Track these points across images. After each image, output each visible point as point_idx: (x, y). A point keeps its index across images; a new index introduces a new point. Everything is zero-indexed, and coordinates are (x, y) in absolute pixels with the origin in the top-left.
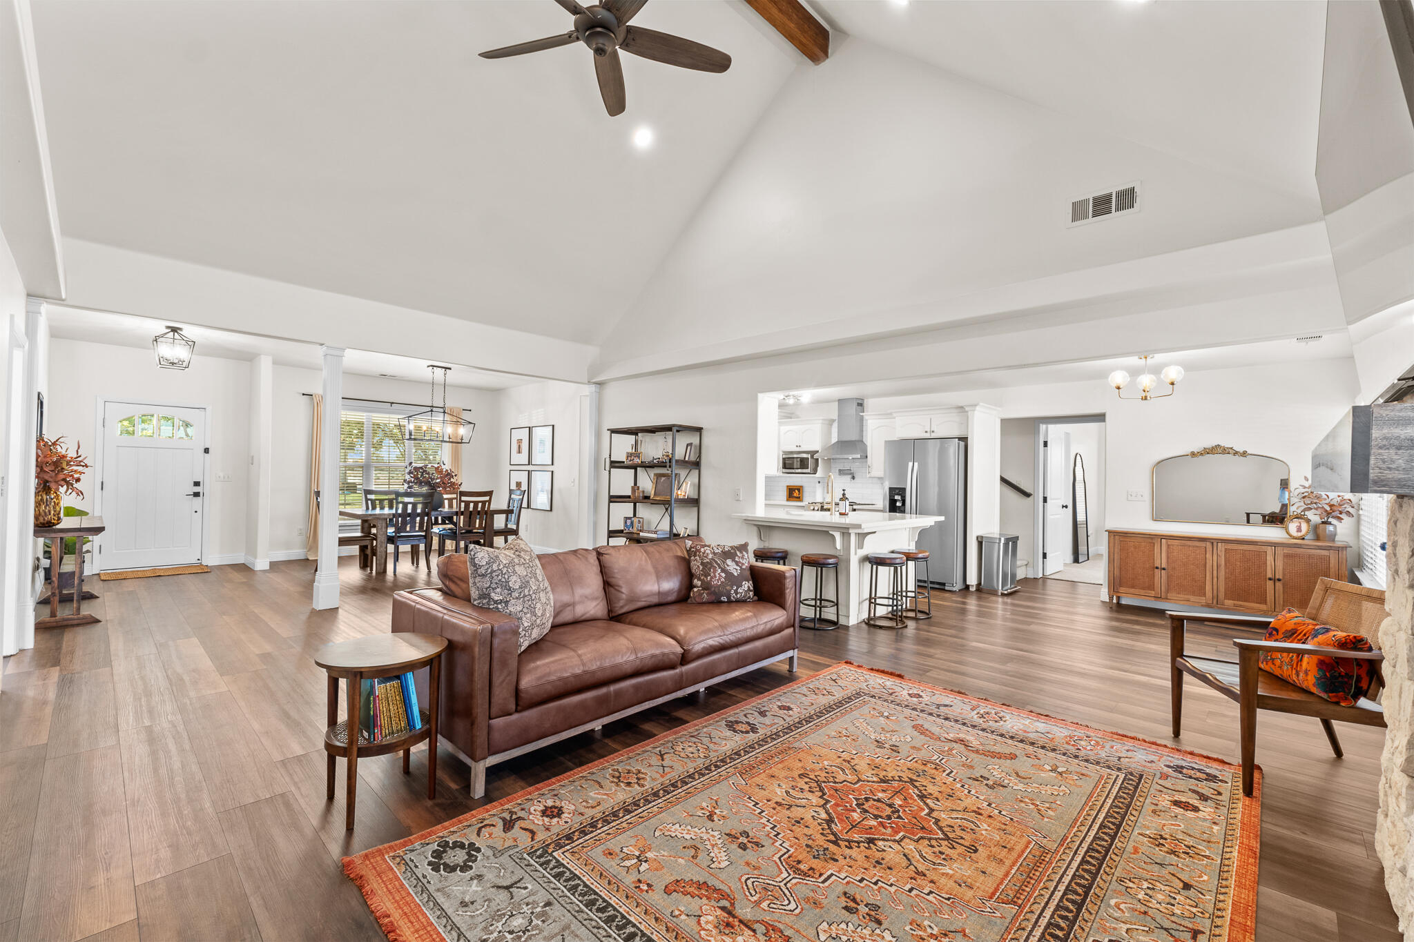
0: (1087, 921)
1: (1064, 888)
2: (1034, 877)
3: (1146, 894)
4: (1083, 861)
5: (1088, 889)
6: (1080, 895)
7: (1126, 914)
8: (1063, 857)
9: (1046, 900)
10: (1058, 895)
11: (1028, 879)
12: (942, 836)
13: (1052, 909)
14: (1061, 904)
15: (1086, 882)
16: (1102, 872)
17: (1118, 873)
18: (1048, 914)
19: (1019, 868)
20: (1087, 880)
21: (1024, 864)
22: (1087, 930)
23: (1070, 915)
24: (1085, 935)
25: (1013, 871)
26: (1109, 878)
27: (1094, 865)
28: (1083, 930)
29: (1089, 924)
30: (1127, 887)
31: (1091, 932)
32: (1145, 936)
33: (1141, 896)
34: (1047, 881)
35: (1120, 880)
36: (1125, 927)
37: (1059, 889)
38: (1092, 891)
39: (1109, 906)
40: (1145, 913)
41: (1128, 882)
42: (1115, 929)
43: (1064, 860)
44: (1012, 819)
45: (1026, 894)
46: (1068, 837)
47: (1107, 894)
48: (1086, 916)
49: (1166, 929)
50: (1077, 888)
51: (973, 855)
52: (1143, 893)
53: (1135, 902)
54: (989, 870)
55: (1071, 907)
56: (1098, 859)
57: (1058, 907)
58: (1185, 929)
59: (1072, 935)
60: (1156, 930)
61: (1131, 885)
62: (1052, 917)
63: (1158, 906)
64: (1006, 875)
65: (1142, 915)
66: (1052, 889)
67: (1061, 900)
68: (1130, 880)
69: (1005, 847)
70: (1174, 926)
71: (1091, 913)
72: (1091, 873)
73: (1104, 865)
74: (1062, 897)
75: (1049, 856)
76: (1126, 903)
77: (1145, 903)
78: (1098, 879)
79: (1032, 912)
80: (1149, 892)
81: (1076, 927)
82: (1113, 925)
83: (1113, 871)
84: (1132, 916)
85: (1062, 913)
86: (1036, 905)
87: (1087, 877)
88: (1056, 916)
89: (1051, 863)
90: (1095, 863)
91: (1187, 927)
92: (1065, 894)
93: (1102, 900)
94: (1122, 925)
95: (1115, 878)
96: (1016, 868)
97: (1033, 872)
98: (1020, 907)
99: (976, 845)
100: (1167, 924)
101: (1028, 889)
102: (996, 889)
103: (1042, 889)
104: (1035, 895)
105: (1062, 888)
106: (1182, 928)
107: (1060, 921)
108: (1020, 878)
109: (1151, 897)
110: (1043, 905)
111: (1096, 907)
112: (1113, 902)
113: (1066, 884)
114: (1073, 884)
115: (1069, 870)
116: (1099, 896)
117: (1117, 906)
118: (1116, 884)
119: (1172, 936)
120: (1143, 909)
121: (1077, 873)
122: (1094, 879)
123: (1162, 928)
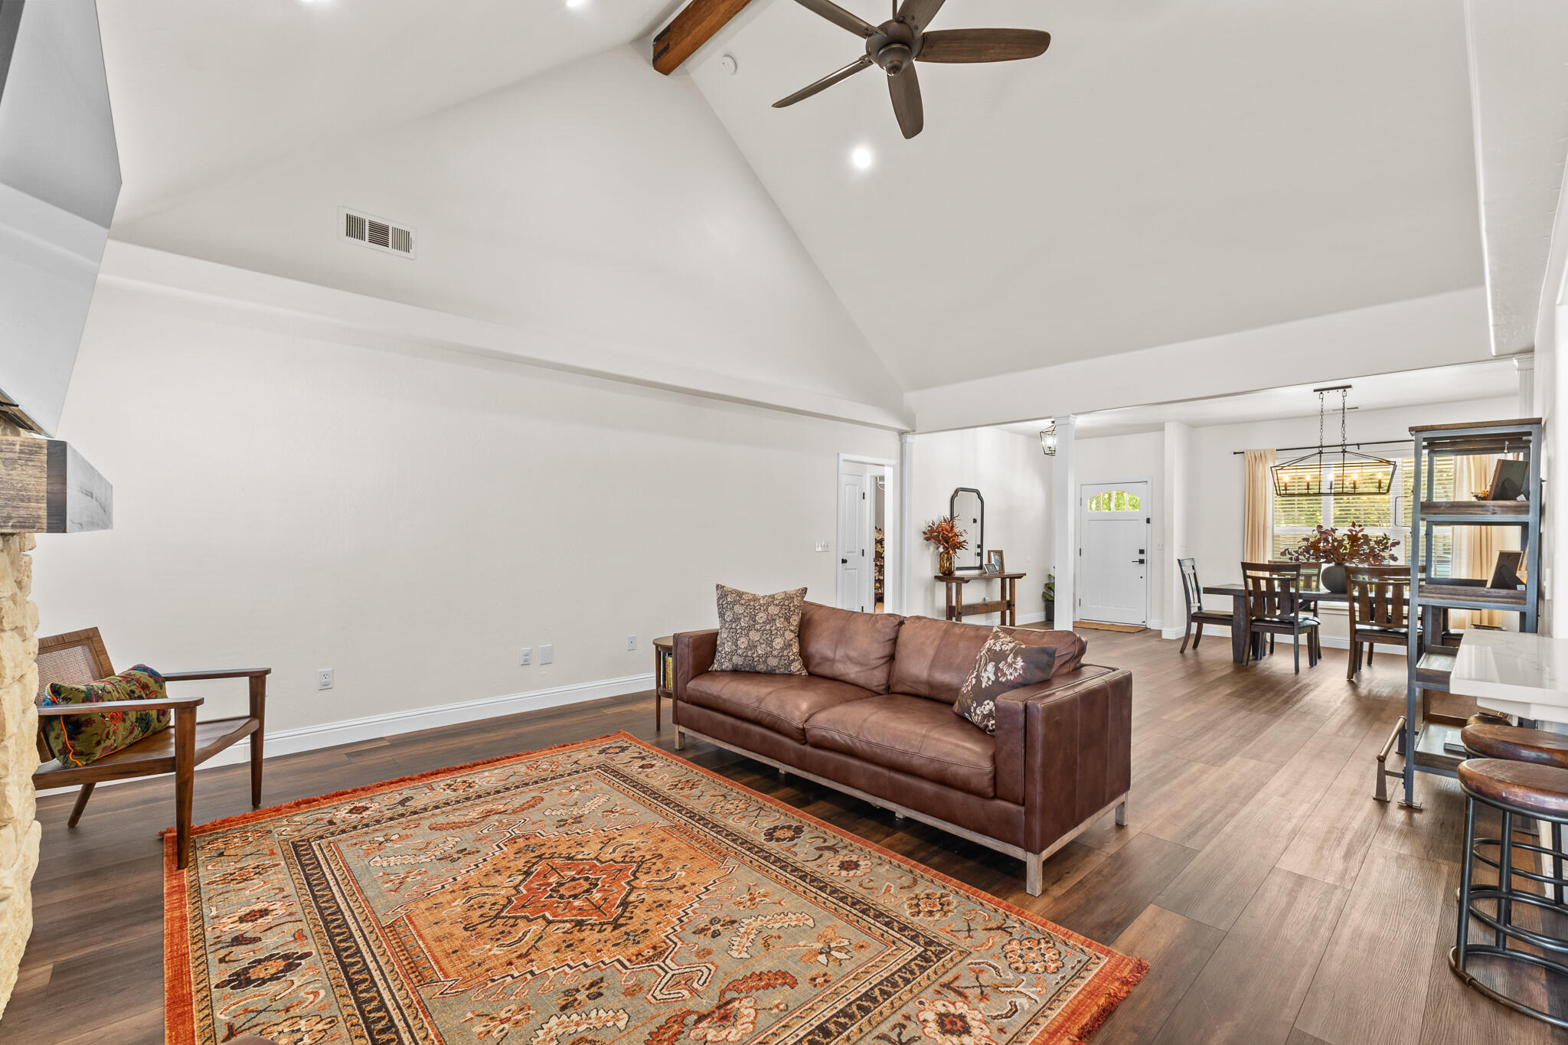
0: (329, 961)
1: (371, 967)
2: (401, 953)
3: (299, 1030)
4: (382, 1006)
5: (353, 985)
6: (354, 974)
7: (303, 994)
8: (403, 992)
9: (373, 947)
10: (369, 958)
11: (402, 947)
12: (503, 914)
13: (361, 946)
14: (359, 955)
15: (359, 989)
16: (357, 1012)
17: (342, 1028)
18: (360, 941)
19: (420, 948)
20: (361, 992)
21: (422, 955)
22: (323, 957)
23: (345, 954)
24: (322, 952)
25: (420, 942)
26: (345, 1013)
27: (370, 1012)
28: (325, 954)
29: (325, 961)
30: (322, 1020)
31: (319, 957)
32: (276, 991)
33: (303, 1024)
34: (389, 960)
35: (333, 1021)
36: (297, 984)
37: (374, 963)
38: (347, 986)
39: (322, 988)
40: (287, 1010)
41: (326, 1027)
42: (303, 976)
43: (400, 990)
44: (493, 980)
45: (391, 938)
46: (426, 1017)
47: (333, 996)
48: (333, 965)
49: (261, 1012)
50: (361, 977)
51: (463, 925)
52: (303, 1029)
53: (304, 1013)
54: (436, 928)
55: (350, 960)
56: (374, 1022)
57: (359, 951)
58: (243, 1028)
59: (329, 943)
60: (269, 1003)
61: (320, 1027)
62: (355, 941)
63: (280, 1028)
64: (420, 936)
65: (289, 1005)
66: (378, 958)
67: (362, 956)
68: (325, 1030)
69: (453, 952)
70: (255, 1022)
71: (331, 969)
72: (365, 1002)
73: (361, 1021)
74: (364, 960)
75: (415, 980)
76: (311, 1003)
77: (294, 1020)
78: (353, 1001)
79: (371, 932)
80: (298, 1036)
81: (332, 951)
82: (307, 976)
83: (348, 1024)
84: (297, 997)
85: (352, 951)
86: (375, 938)
87: (364, 995)
88: (376, 995)
89: (404, 976)
90: (372, 1015)
91: (242, 1031)
92: (365, 963)
93: (332, 986)
94: (300, 984)
95: (340, 1018)
96: (422, 946)
97: (407, 955)
98: (383, 928)
99: (474, 932)
100: (262, 1018)
101: (393, 942)
102: (412, 923)
103: (385, 951)
104: (384, 943)
105: (372, 966)
106: (246, 1026)
107: (347, 945)
108: (410, 943)
109: (293, 1031)
110: (371, 943)
111: (331, 977)
112: (322, 993)
113: (373, 972)
114: (368, 977)
115: (385, 986)
116: (337, 986)
117: (316, 994)
118: (334, 1014)
119: (252, 1011)
120: (292, 1013)
121: (375, 989)
122: (356, 999)
123: (264, 1010)
